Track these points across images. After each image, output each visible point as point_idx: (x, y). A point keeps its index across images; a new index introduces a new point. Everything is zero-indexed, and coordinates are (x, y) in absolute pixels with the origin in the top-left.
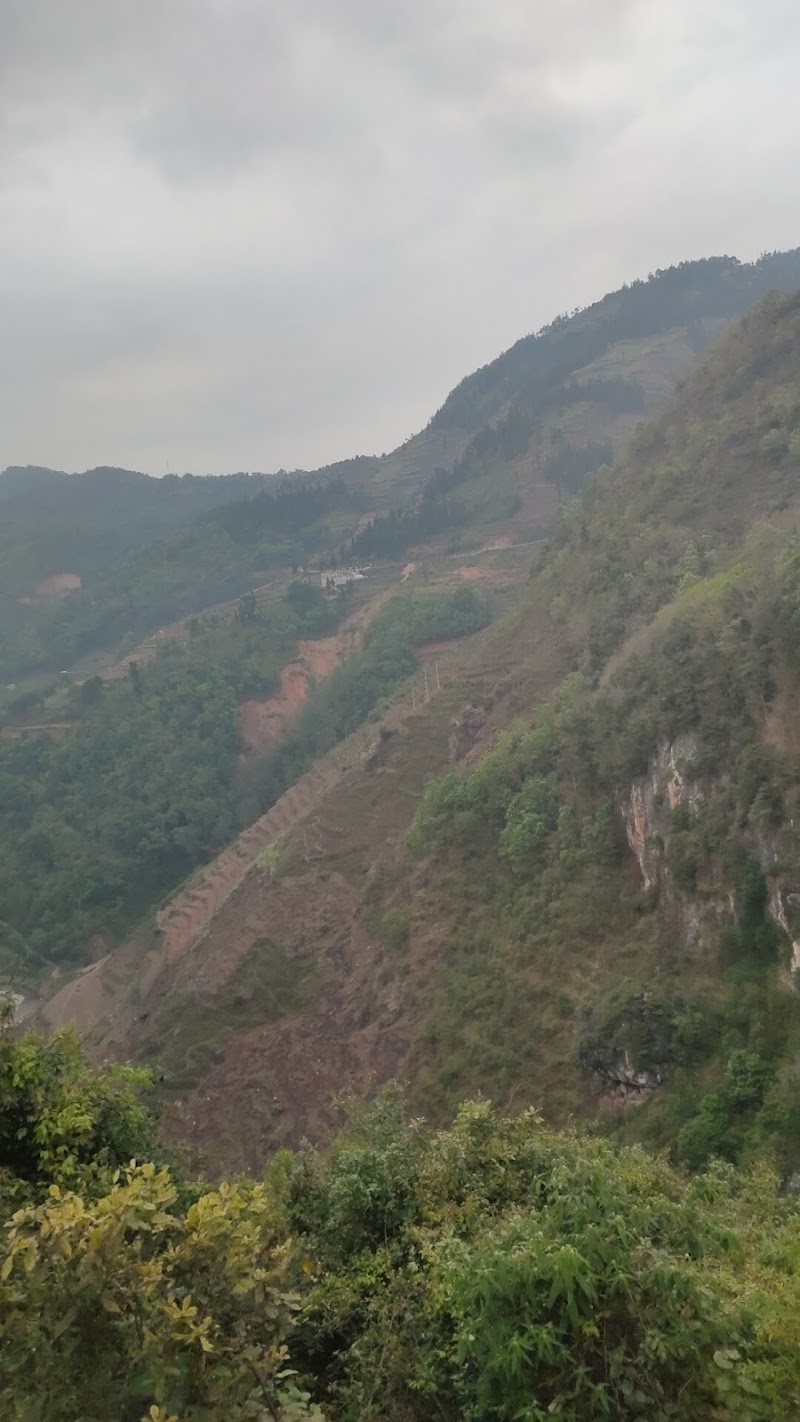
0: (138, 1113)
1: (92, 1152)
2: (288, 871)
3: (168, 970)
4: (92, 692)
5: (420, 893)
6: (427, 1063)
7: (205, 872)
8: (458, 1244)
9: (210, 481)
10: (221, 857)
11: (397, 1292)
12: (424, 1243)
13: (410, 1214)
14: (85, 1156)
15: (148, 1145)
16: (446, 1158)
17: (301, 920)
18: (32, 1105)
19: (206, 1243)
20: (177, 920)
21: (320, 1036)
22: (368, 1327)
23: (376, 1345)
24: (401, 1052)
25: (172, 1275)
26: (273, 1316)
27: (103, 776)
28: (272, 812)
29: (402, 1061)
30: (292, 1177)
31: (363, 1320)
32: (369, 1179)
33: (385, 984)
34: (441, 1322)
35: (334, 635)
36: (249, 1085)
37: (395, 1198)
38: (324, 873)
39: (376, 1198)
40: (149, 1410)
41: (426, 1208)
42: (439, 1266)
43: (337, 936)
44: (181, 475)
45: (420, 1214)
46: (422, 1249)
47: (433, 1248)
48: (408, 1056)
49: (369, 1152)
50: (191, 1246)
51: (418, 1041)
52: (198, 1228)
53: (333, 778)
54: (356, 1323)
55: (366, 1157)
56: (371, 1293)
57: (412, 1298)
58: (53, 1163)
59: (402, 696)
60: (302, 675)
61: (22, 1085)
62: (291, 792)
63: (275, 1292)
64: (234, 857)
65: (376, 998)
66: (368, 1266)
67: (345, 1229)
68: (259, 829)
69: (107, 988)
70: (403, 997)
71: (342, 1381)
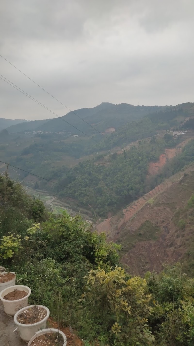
0: (117, 255)
1: (106, 261)
2: (156, 205)
3: (125, 224)
4: (114, 156)
5: (190, 217)
6: (186, 260)
7: (136, 202)
8: (192, 308)
9: (148, 107)
10: (140, 199)
11: (174, 314)
12: (183, 305)
13: (180, 297)
14: (105, 262)
15: (118, 263)
16: (191, 285)
17: (157, 218)
18: (94, 247)
19: (131, 289)
20: (128, 212)
21: (159, 247)
22: (166, 321)
23: (168, 326)
24: (180, 256)
25: (123, 294)
26: (145, 311)
27: (115, 176)
28: (153, 190)
29: (179, 258)
30: (150, 279)
31: (165, 319)
32: (170, 285)
33: (177, 238)
34: (186, 325)
35: (175, 148)
36: (140, 255)
37: (176, 291)
38: (165, 207)
39: (171, 290)
40: (115, 323)
41: (185, 296)
42: (187, 311)
43: (167, 223)
44: (141, 106)
45: (183, 297)
46: (182, 306)
47: (186, 307)
48: (181, 257)
49: (171, 278)
50: (128, 289)
51: (184, 254)
52: (130, 285)
53: (170, 184)
54: (163, 319)
55: (170, 279)
56: (168, 313)
57: (178, 317)
58: (98, 261)
59: (191, 165)
60: (165, 157)
61: (93, 243)
62: (159, 186)
63: (146, 305)
64: (143, 200)
65: (175, 241)
66: (167, 306)
67: (163, 295)
68: (150, 194)
69: (110, 224)
70: (182, 242)
71: (158, 331)
